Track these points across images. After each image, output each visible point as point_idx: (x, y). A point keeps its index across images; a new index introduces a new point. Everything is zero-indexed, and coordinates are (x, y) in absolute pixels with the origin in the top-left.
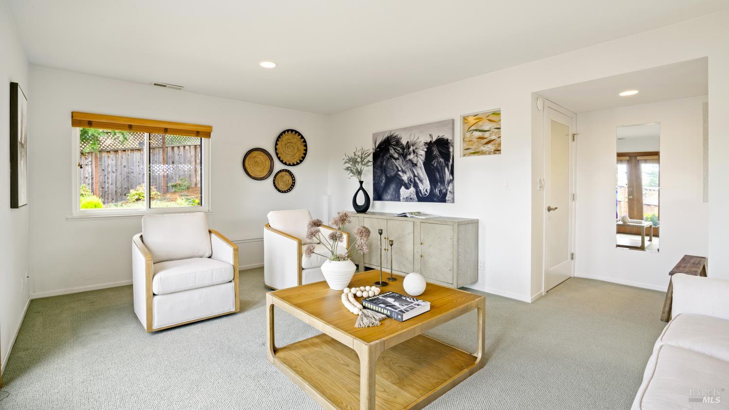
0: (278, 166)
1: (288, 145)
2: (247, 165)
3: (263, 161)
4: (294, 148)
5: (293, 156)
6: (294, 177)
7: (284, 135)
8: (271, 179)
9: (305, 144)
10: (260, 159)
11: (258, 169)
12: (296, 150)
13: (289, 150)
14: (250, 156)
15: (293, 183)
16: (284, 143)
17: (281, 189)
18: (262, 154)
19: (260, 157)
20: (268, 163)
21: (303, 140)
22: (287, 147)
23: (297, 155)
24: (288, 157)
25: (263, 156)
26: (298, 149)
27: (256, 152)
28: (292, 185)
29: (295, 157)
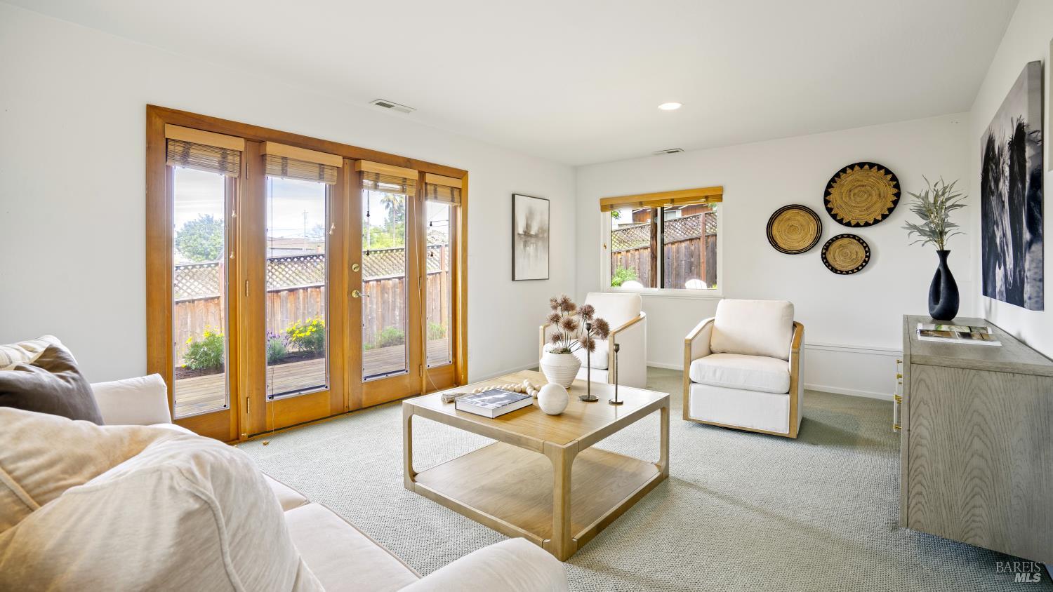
0: (833, 229)
1: (856, 191)
2: (775, 232)
3: (804, 223)
4: (871, 195)
5: (868, 209)
6: (867, 246)
7: (843, 176)
8: (817, 253)
9: (895, 183)
10: (799, 221)
11: (794, 237)
12: (875, 198)
13: (858, 199)
14: (780, 218)
15: (866, 256)
16: (845, 189)
17: (838, 268)
18: (802, 213)
19: (799, 218)
20: (813, 227)
21: (889, 176)
22: (854, 194)
23: (879, 205)
24: (857, 211)
25: (803, 216)
26: (879, 195)
27: (790, 212)
28: (865, 261)
29: (872, 210)
